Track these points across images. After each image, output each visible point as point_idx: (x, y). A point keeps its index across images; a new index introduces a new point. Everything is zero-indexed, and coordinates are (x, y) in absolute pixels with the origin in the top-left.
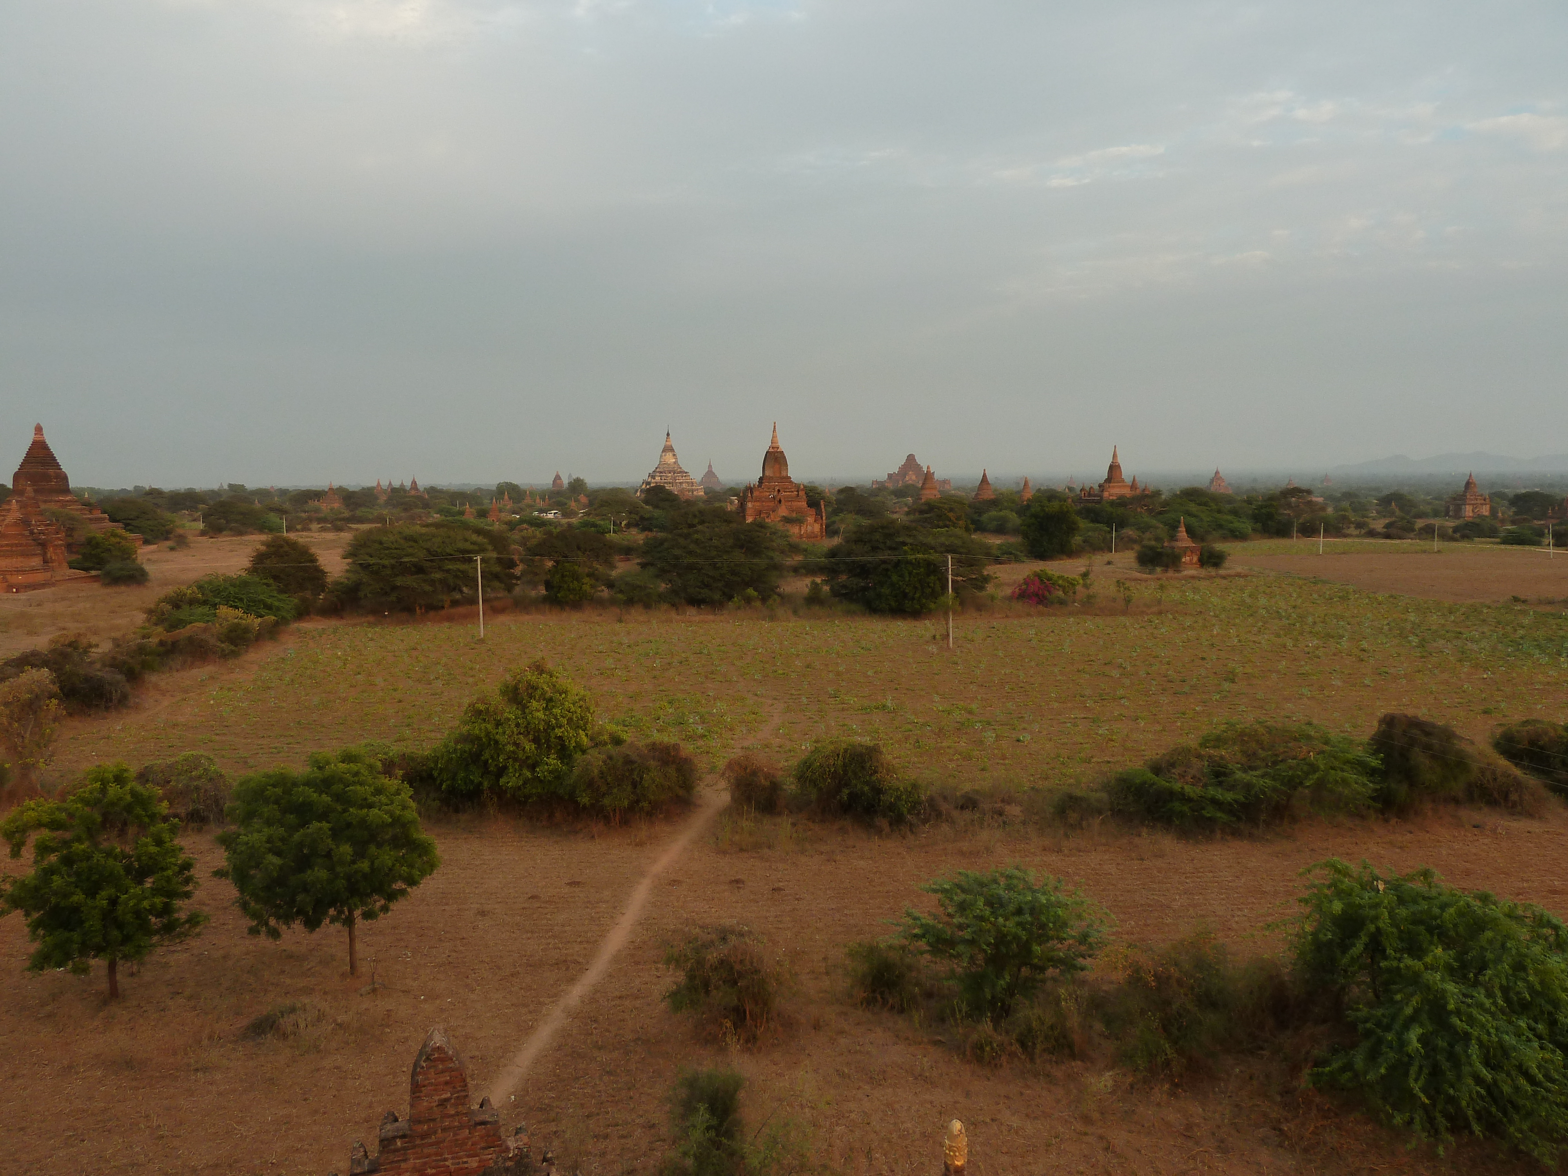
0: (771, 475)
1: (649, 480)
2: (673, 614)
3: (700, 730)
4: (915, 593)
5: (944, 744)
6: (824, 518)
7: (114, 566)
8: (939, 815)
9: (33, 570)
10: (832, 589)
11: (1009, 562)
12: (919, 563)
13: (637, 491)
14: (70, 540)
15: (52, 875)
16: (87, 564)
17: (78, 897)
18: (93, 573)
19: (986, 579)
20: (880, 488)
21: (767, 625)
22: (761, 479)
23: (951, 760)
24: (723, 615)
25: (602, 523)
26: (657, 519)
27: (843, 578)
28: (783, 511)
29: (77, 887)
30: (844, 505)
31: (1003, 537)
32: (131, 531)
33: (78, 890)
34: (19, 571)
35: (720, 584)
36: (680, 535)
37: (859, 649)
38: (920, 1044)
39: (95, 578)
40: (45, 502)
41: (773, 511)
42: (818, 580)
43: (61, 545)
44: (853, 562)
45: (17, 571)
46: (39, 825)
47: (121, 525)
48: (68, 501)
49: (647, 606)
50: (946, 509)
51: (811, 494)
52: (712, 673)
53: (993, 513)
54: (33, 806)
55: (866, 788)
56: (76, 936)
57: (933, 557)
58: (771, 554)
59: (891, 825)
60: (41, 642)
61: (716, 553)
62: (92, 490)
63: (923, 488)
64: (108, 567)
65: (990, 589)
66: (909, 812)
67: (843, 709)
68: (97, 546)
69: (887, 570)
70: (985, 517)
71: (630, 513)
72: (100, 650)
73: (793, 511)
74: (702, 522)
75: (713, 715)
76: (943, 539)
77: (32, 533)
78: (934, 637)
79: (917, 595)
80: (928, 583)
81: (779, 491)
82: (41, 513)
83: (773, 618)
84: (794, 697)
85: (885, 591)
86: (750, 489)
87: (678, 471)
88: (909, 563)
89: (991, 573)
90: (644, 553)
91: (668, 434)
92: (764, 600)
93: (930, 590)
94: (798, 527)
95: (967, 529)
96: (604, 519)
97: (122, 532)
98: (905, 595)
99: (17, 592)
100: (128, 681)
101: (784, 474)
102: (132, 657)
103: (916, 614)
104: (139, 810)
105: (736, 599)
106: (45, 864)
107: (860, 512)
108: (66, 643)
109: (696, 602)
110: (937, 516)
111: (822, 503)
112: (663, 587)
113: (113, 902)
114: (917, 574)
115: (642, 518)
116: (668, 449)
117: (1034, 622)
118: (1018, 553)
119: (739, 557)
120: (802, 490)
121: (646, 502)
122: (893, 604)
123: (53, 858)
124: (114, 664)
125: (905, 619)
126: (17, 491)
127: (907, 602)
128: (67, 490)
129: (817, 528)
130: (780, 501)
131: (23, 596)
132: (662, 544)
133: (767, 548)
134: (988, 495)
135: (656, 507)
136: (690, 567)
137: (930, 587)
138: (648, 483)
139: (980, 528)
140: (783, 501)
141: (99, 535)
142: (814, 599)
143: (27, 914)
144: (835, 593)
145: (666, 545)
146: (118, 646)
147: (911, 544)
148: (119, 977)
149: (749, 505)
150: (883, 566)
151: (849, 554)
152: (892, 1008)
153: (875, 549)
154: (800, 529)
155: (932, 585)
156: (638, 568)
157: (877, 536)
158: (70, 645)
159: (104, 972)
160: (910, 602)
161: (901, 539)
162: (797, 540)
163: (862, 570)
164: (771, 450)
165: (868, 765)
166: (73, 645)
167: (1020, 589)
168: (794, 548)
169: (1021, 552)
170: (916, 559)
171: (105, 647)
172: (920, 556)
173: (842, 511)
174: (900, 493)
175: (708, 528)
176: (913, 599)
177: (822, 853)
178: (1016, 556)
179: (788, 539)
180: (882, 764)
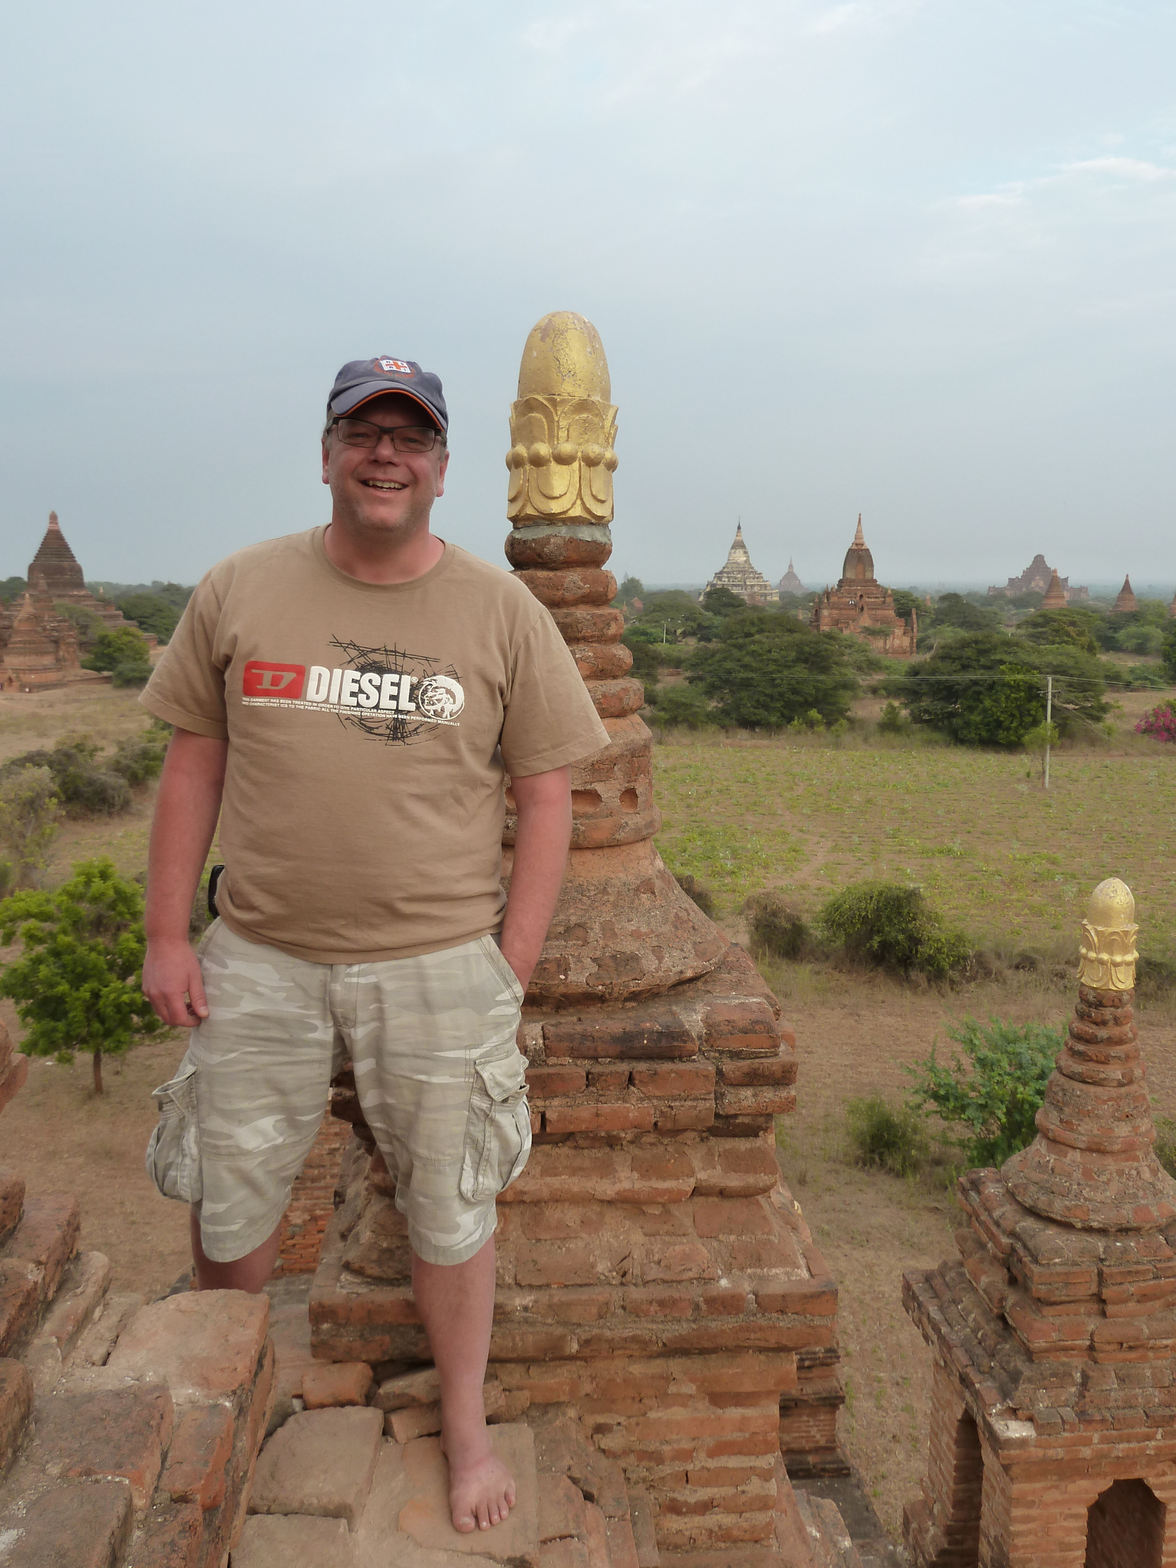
0: (853, 577)
1: (715, 582)
2: (722, 737)
3: (729, 865)
4: (1012, 722)
5: (1013, 897)
6: (915, 630)
7: (125, 667)
8: (988, 973)
9: (46, 669)
10: (912, 714)
11: (1144, 688)
12: (1019, 685)
13: (700, 595)
14: (83, 638)
15: (39, 964)
16: (99, 664)
17: (63, 987)
18: (106, 673)
19: (1104, 709)
20: (996, 596)
21: (829, 753)
22: (841, 581)
23: (1018, 915)
24: (779, 740)
25: (653, 630)
26: (716, 627)
27: (925, 703)
28: (866, 621)
29: (62, 978)
30: (946, 615)
31: (1142, 658)
32: (146, 630)
33: (64, 981)
34: (32, 670)
35: (778, 705)
36: (735, 646)
37: (934, 785)
38: (914, 1209)
39: (107, 680)
40: (60, 596)
41: (853, 621)
42: (896, 704)
43: (74, 643)
44: (939, 682)
45: (31, 670)
46: (29, 915)
47: (135, 623)
48: (82, 596)
49: (693, 727)
50: (1065, 623)
51: (903, 601)
52: (755, 804)
53: (1132, 629)
54: (23, 897)
55: (901, 937)
56: (61, 1025)
57: (1035, 678)
58: (844, 670)
59: (929, 980)
60: (49, 745)
61: (774, 667)
62: (108, 585)
63: (1046, 597)
64: (120, 667)
65: (1109, 719)
66: (952, 967)
67: (900, 852)
68: (109, 645)
69: (980, 693)
70: (1121, 635)
71: (687, 620)
72: (105, 754)
73: (877, 621)
74: (761, 631)
75: (748, 850)
76: (1050, 658)
77: (44, 629)
78: (1028, 775)
79: (1014, 725)
80: (1029, 711)
81: (861, 596)
82: (53, 609)
83: (837, 746)
84: (845, 835)
85: (976, 718)
86: (828, 594)
87: (747, 570)
88: (1007, 685)
89: (1112, 702)
90: (692, 665)
91: (739, 528)
92: (829, 724)
93: (1031, 719)
94: (882, 641)
95: (1091, 649)
96: (655, 627)
97: (135, 630)
98: (999, 724)
99: (30, 691)
100: (131, 786)
101: (868, 576)
102: (136, 762)
103: (1013, 746)
104: (121, 907)
105: (796, 722)
106: (33, 954)
107: (964, 624)
108: (74, 745)
109: (749, 724)
110: (1054, 630)
111: (914, 611)
112: (712, 705)
113: (96, 995)
114: (1015, 699)
115: (700, 626)
116: (739, 545)
117: (1160, 762)
118: (1156, 679)
119: (801, 672)
120: (890, 596)
121: (707, 607)
122: (984, 734)
123: (40, 949)
124: (118, 768)
125: (997, 752)
126: (31, 584)
127: (1001, 732)
128: (80, 584)
129: (906, 641)
130: (862, 609)
131: (35, 696)
132: (713, 655)
133: (836, 663)
134: (1129, 607)
135: (717, 613)
136: (746, 684)
137: (1030, 715)
138: (713, 585)
139: (1110, 645)
140: (865, 608)
141: (112, 634)
142: (890, 726)
143: (17, 1003)
144: (917, 719)
145: (718, 657)
146: (122, 749)
147: (1010, 663)
148: (103, 1074)
149: (825, 612)
150: (977, 688)
151: (934, 672)
152: (891, 1170)
153: (965, 667)
154: (885, 643)
155: (1033, 712)
156: (687, 683)
157: (969, 652)
158: (77, 746)
159: (90, 1069)
160: (1005, 733)
161: (998, 657)
162: (878, 656)
163: (949, 692)
164: (855, 547)
165: (906, 911)
166: (80, 747)
167: (1146, 722)
168: (873, 666)
169: (1161, 677)
170: (1015, 681)
171: (110, 751)
172: (1019, 677)
173: (942, 622)
174: (1019, 603)
175: (767, 637)
176: (1008, 729)
177: (845, 1006)
178: (1153, 682)
179: (868, 654)
180: (922, 912)
